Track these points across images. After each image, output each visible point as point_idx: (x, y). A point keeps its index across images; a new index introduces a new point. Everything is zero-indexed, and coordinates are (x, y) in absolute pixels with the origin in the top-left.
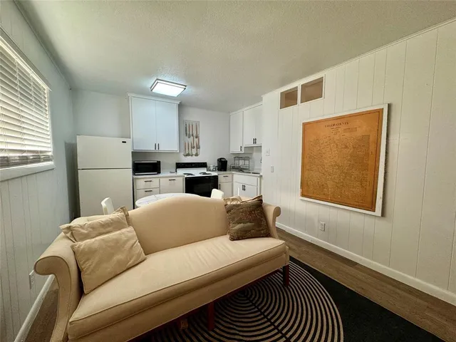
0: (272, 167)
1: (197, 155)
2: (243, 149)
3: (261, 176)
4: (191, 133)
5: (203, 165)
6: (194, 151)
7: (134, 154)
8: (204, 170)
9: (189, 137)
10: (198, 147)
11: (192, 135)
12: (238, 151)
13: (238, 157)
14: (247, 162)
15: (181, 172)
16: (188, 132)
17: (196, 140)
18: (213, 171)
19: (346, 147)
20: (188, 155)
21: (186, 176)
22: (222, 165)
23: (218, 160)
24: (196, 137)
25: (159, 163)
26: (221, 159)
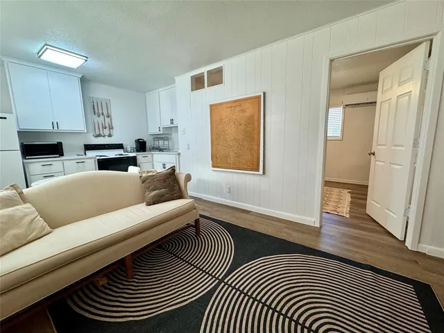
0: (189, 145)
1: (110, 136)
2: (161, 129)
3: (179, 154)
4: (100, 111)
5: (120, 146)
6: (106, 132)
7: (21, 134)
8: (121, 151)
9: (99, 116)
10: (111, 128)
11: (103, 114)
12: (157, 131)
13: (157, 137)
14: (166, 142)
15: (92, 154)
16: (96, 111)
17: (107, 120)
18: (131, 152)
19: (241, 124)
20: (99, 136)
21: (98, 158)
22: (141, 146)
23: (136, 141)
24: (108, 117)
25: (60, 144)
26: (138, 140)
